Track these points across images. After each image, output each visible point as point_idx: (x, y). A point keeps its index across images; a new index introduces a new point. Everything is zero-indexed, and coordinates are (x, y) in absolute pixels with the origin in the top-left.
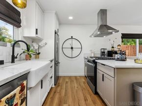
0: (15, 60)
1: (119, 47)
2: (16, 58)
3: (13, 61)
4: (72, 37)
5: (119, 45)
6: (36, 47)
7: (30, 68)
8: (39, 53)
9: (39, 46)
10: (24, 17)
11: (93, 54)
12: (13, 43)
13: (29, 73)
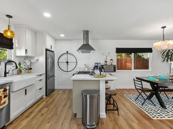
0: (7, 75)
1: (111, 62)
2: (8, 73)
3: (5, 76)
4: (67, 52)
5: (112, 60)
6: (28, 64)
7: (12, 80)
8: (31, 69)
9: (31, 62)
10: (16, 41)
11: (86, 68)
12: (6, 61)
13: (11, 82)
